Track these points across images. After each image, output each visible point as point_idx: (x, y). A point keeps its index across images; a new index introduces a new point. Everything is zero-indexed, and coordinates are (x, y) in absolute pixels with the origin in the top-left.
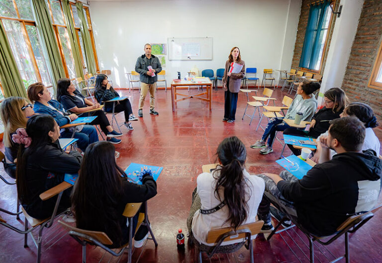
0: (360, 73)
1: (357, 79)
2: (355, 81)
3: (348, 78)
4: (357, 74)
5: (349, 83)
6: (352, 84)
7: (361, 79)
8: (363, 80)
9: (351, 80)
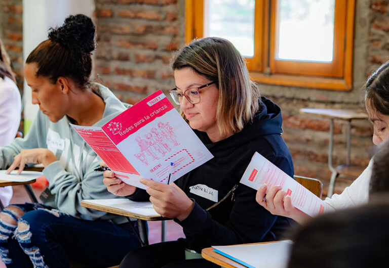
0: (148, 30)
1: (144, 53)
2: (139, 61)
3: (110, 52)
4: (138, 35)
5: (120, 72)
6: (130, 73)
7: (155, 49)
8: (165, 54)
9: (124, 58)
